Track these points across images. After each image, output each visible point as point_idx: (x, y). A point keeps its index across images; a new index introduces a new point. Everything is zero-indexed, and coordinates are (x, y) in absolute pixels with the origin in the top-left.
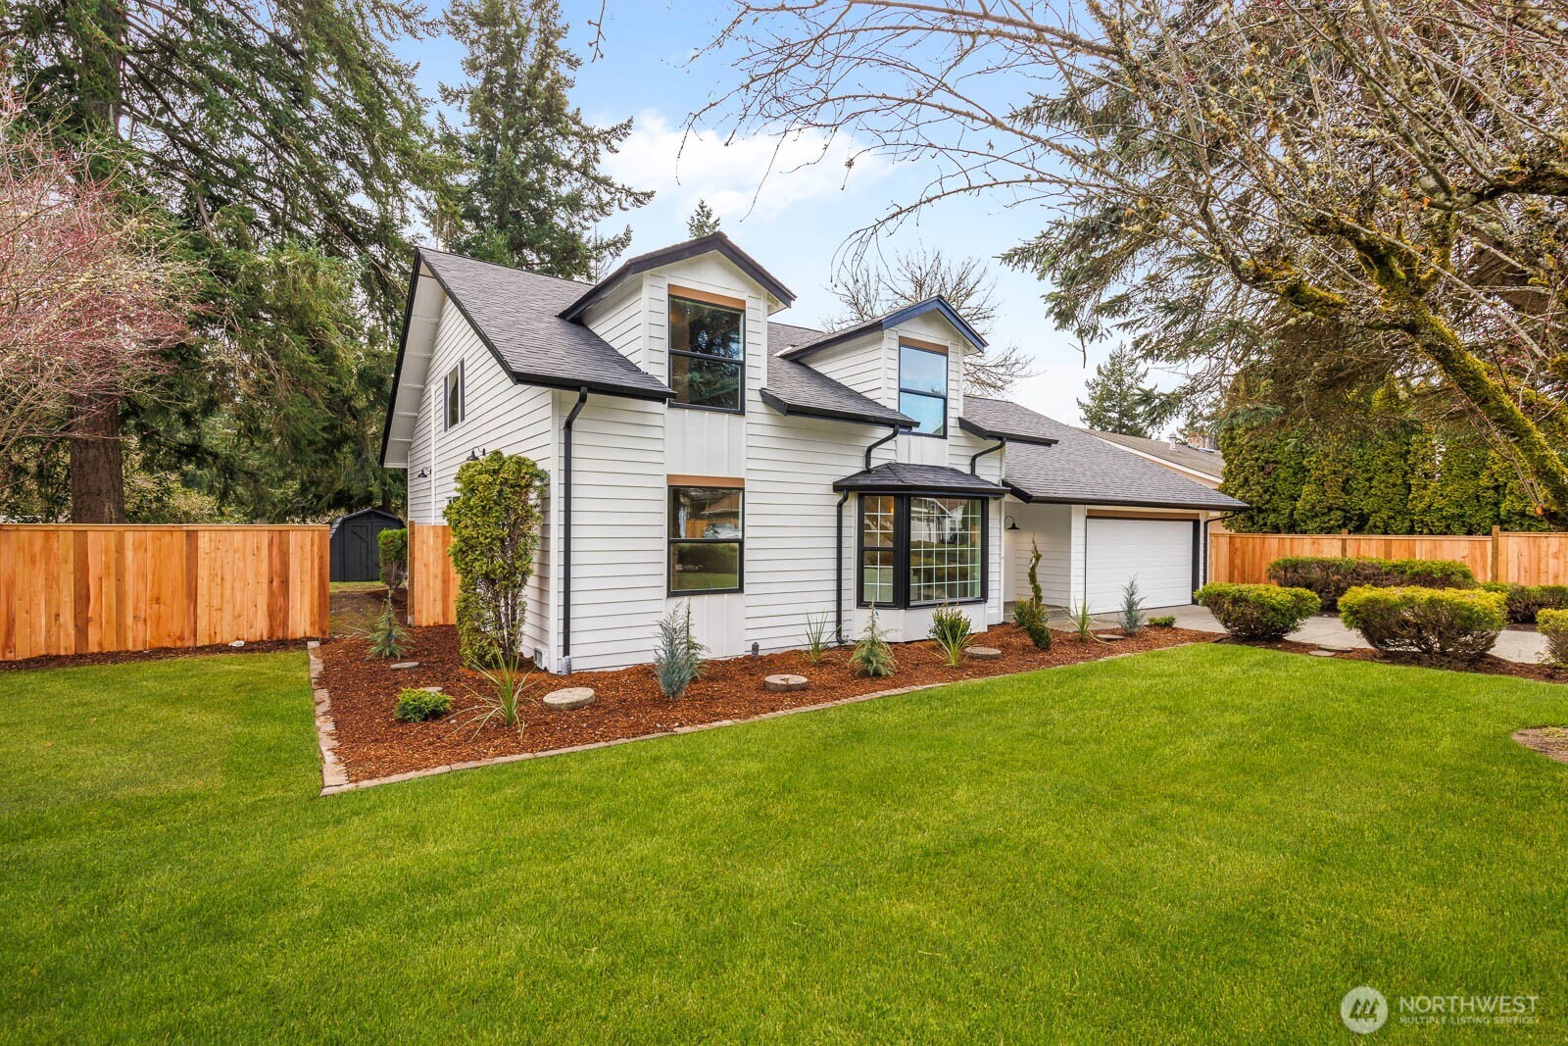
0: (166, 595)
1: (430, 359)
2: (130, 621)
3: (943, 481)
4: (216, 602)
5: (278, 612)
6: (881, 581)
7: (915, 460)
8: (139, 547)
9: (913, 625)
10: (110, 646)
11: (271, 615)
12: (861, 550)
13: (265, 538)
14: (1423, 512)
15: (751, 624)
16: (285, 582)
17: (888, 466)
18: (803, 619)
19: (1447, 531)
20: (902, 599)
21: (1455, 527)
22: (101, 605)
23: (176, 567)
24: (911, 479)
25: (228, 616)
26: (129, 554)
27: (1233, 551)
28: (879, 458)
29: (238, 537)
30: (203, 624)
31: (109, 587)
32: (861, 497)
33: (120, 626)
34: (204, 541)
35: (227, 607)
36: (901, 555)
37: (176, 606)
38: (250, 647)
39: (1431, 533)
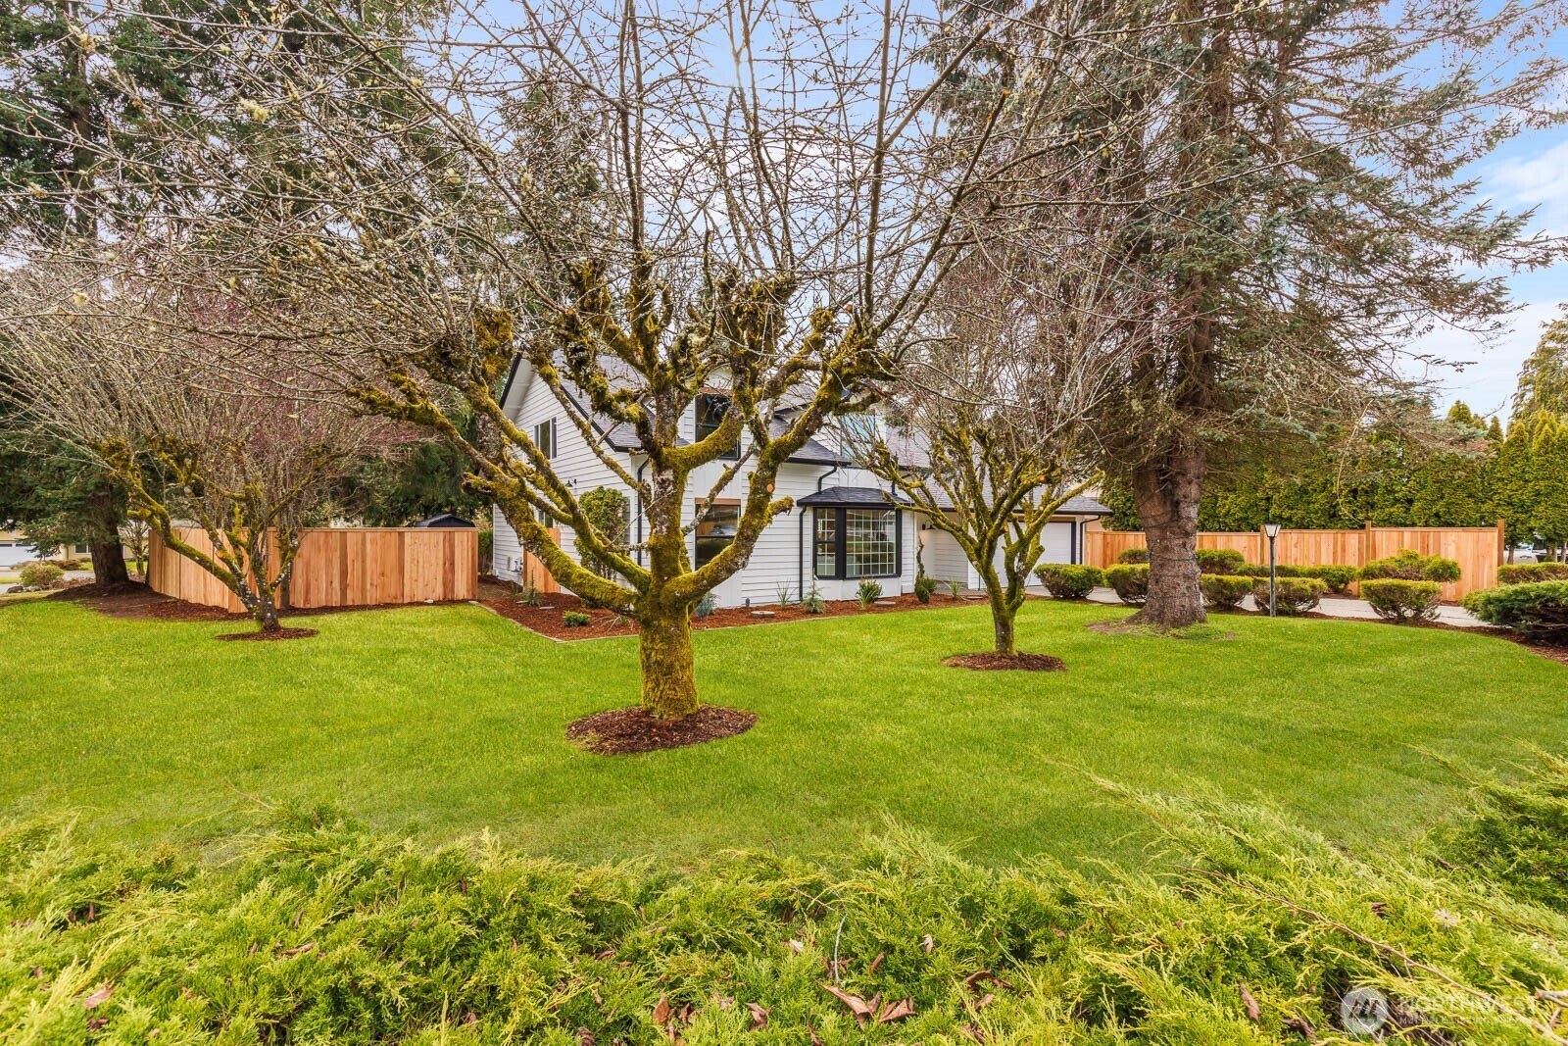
0: (387, 572)
1: (519, 410)
2: (368, 586)
3: (868, 499)
4: (414, 575)
5: (448, 583)
6: (828, 564)
7: (852, 485)
8: (374, 541)
9: (847, 590)
10: (358, 602)
11: (445, 584)
12: (816, 542)
13: (441, 535)
14: (1226, 515)
15: (744, 587)
16: (452, 564)
17: (833, 489)
18: (775, 586)
19: (1239, 530)
20: (841, 574)
21: (1243, 526)
22: (353, 578)
23: (393, 554)
24: (845, 498)
25: (421, 585)
26: (368, 546)
27: (1105, 545)
28: (828, 484)
29: (426, 535)
30: (407, 589)
31: (358, 565)
32: (815, 510)
33: (363, 590)
34: (408, 538)
35: (420, 579)
36: (840, 548)
37: (392, 578)
38: (436, 603)
39: (1230, 530)
